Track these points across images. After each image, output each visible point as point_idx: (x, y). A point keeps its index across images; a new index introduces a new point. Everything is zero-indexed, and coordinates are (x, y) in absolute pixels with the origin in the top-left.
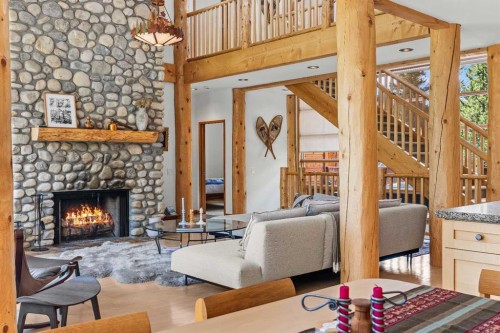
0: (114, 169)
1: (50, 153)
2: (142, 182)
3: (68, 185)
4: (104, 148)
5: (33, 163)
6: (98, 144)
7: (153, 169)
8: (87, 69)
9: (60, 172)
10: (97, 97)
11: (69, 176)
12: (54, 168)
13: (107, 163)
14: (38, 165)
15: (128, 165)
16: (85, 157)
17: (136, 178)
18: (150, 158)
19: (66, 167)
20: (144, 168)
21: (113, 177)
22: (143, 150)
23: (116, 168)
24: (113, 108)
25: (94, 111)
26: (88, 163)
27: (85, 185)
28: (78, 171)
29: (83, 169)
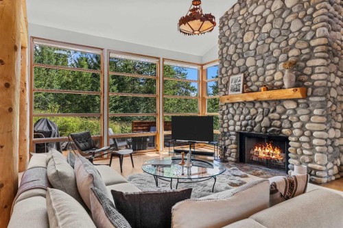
0: (271, 120)
1: (234, 109)
2: (297, 132)
3: (243, 129)
4: (265, 105)
5: (227, 114)
6: (261, 102)
7: (309, 121)
8: (253, 54)
9: (239, 120)
10: (260, 70)
11: (244, 123)
12: (236, 118)
13: (267, 115)
14: (229, 116)
15: (283, 117)
16: (253, 111)
17: (291, 128)
18: (306, 111)
19: (242, 117)
20: (299, 120)
21: (271, 126)
22: (298, 105)
23: (274, 120)
24: (271, 75)
25: (258, 80)
26: (254, 115)
27: (252, 130)
28: (248, 120)
29: (251, 119)
